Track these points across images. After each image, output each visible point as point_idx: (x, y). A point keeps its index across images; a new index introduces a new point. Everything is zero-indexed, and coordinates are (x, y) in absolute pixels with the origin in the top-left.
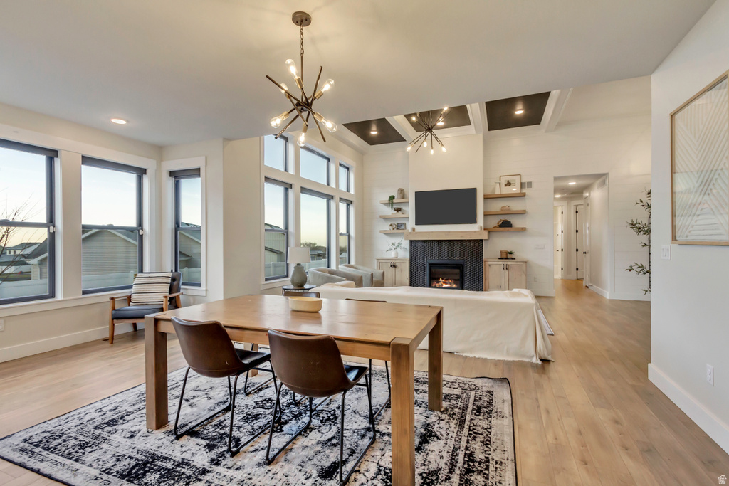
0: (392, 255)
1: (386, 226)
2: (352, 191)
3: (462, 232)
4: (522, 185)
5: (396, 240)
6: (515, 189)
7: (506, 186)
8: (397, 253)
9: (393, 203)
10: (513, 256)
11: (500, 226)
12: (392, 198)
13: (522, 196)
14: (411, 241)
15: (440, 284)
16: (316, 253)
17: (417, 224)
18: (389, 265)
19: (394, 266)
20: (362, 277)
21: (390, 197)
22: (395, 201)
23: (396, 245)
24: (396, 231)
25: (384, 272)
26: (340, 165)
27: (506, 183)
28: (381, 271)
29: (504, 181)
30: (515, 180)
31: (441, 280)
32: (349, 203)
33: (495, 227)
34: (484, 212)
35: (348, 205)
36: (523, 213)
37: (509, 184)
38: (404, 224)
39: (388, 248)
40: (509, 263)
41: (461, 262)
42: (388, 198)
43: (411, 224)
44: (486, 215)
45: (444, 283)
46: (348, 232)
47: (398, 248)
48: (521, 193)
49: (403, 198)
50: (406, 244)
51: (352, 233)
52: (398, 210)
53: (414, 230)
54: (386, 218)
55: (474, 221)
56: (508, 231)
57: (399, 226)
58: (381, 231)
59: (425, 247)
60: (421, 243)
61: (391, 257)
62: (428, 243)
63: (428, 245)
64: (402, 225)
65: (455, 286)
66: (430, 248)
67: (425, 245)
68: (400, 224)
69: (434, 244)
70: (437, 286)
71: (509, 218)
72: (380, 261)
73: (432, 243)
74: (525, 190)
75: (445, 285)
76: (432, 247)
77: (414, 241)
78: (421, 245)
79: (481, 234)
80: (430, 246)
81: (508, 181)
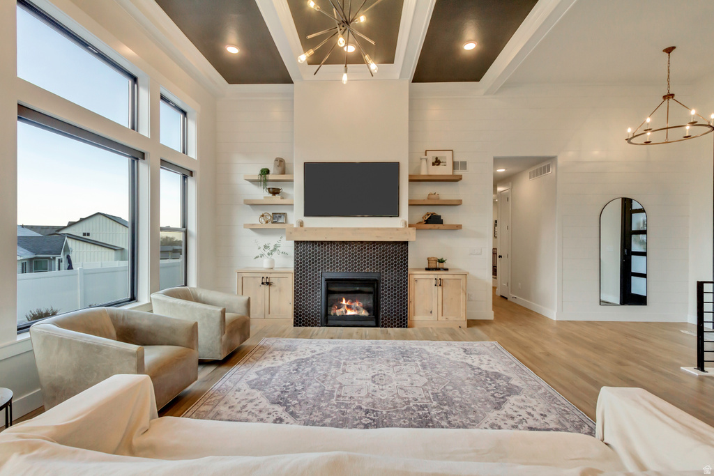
0: (264, 264)
1: (255, 218)
2: (193, 153)
3: (378, 229)
4: (455, 165)
5: (272, 240)
6: (445, 170)
7: (433, 164)
8: (272, 262)
9: (266, 181)
10: (445, 265)
11: (427, 222)
12: (266, 172)
13: (455, 179)
14: (297, 243)
15: (342, 309)
16: (170, 248)
17: (306, 215)
18: (260, 282)
19: (268, 283)
20: (196, 325)
21: (262, 171)
22: (270, 177)
23: (272, 248)
24: (270, 225)
25: (248, 302)
26: (163, 98)
27: (434, 160)
28: (245, 298)
29: (431, 157)
30: (445, 157)
31: (344, 302)
32: (186, 175)
33: (420, 223)
34: (409, 201)
35: (185, 177)
36: (456, 204)
37: (437, 162)
38: (285, 214)
39: (258, 253)
40: (443, 277)
41: (374, 277)
42: (258, 172)
43: (296, 214)
44: (412, 204)
45: (349, 307)
46: (184, 225)
47: (275, 254)
48: (453, 175)
49: (283, 172)
50: (289, 247)
51: (192, 227)
52: (275, 192)
53: (301, 224)
54: (254, 205)
55: (394, 212)
56: (438, 229)
57: (276, 218)
58: (246, 226)
59: (319, 253)
60: (313, 246)
61: (262, 268)
62: (325, 246)
63: (325, 249)
64: (280, 217)
65: (364, 313)
66: (328, 254)
67: (319, 249)
68: (277, 216)
69: (334, 247)
70: (338, 314)
71: (438, 211)
72: (244, 275)
73: (331, 246)
74: (458, 172)
75: (350, 313)
76: (331, 253)
77: (301, 242)
78: (313, 249)
79: (406, 233)
80: (328, 251)
81: (437, 158)
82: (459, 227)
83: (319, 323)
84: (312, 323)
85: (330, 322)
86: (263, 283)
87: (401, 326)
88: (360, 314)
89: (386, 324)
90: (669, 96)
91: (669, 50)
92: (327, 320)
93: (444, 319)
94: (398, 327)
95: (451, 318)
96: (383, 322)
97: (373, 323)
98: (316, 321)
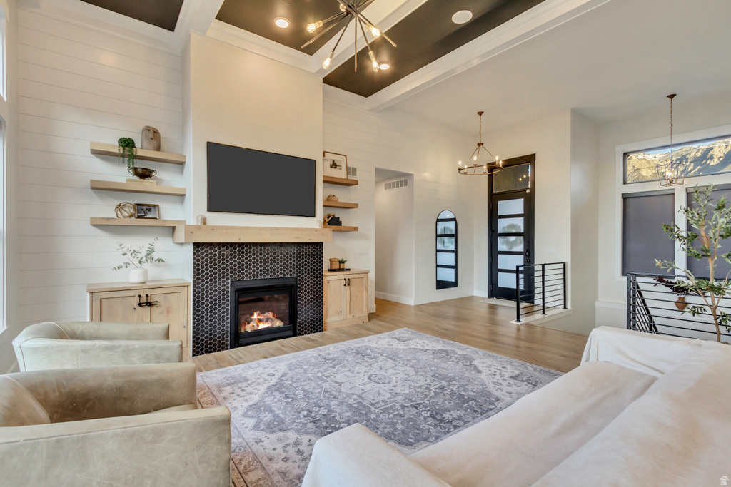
4: (348, 170)
6: (341, 173)
7: (331, 167)
8: (146, 272)
10: (346, 266)
12: (127, 143)
13: (350, 184)
14: (197, 245)
15: (253, 325)
17: (210, 209)
18: (135, 301)
19: (150, 304)
21: (123, 141)
22: (136, 152)
24: (134, 221)
27: (332, 163)
29: (329, 159)
30: (340, 161)
31: (255, 316)
34: (323, 202)
36: (352, 207)
37: (334, 165)
40: (350, 277)
41: (292, 282)
48: (347, 180)
49: (157, 148)
52: (144, 174)
53: (203, 222)
55: (311, 214)
56: (338, 231)
57: (142, 210)
59: (227, 257)
60: (219, 249)
61: (129, 283)
62: (235, 248)
63: (235, 252)
64: (149, 210)
65: (278, 324)
66: (239, 259)
67: (228, 253)
68: (145, 208)
69: (247, 250)
70: (249, 331)
71: (338, 213)
72: (104, 295)
73: (243, 248)
74: (351, 177)
75: (262, 326)
76: (243, 257)
77: (203, 244)
78: (219, 253)
79: (324, 235)
80: (239, 255)
81: (334, 161)
82: (356, 229)
83: (227, 345)
84: (219, 346)
85: (242, 341)
86: (140, 305)
87: (317, 331)
88: (275, 326)
89: (303, 331)
90: (480, 144)
91: (480, 113)
92: (238, 339)
93: (351, 317)
94: (314, 332)
95: (357, 315)
96: (300, 330)
97: (290, 333)
98: (223, 343)
